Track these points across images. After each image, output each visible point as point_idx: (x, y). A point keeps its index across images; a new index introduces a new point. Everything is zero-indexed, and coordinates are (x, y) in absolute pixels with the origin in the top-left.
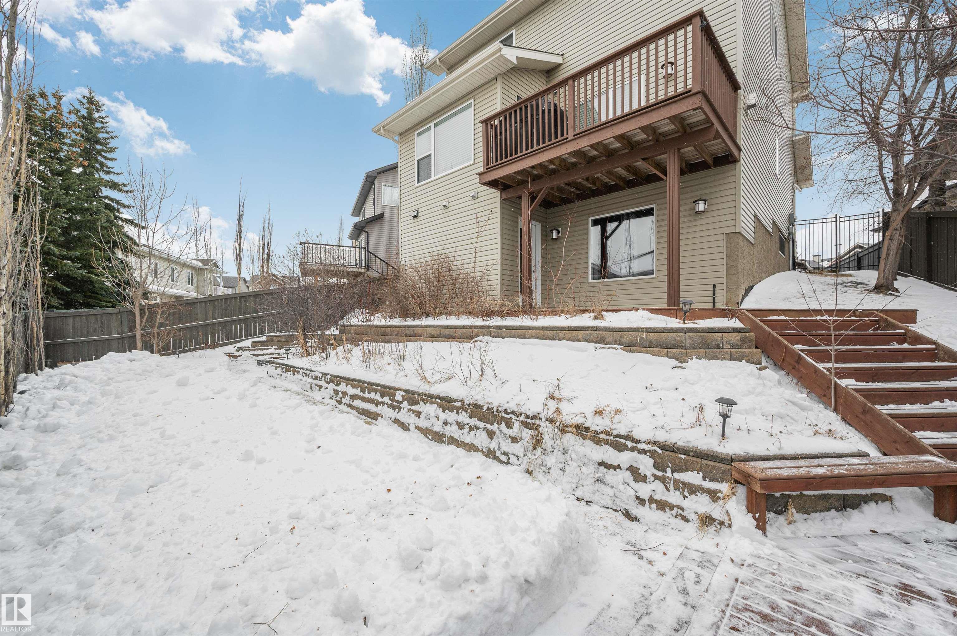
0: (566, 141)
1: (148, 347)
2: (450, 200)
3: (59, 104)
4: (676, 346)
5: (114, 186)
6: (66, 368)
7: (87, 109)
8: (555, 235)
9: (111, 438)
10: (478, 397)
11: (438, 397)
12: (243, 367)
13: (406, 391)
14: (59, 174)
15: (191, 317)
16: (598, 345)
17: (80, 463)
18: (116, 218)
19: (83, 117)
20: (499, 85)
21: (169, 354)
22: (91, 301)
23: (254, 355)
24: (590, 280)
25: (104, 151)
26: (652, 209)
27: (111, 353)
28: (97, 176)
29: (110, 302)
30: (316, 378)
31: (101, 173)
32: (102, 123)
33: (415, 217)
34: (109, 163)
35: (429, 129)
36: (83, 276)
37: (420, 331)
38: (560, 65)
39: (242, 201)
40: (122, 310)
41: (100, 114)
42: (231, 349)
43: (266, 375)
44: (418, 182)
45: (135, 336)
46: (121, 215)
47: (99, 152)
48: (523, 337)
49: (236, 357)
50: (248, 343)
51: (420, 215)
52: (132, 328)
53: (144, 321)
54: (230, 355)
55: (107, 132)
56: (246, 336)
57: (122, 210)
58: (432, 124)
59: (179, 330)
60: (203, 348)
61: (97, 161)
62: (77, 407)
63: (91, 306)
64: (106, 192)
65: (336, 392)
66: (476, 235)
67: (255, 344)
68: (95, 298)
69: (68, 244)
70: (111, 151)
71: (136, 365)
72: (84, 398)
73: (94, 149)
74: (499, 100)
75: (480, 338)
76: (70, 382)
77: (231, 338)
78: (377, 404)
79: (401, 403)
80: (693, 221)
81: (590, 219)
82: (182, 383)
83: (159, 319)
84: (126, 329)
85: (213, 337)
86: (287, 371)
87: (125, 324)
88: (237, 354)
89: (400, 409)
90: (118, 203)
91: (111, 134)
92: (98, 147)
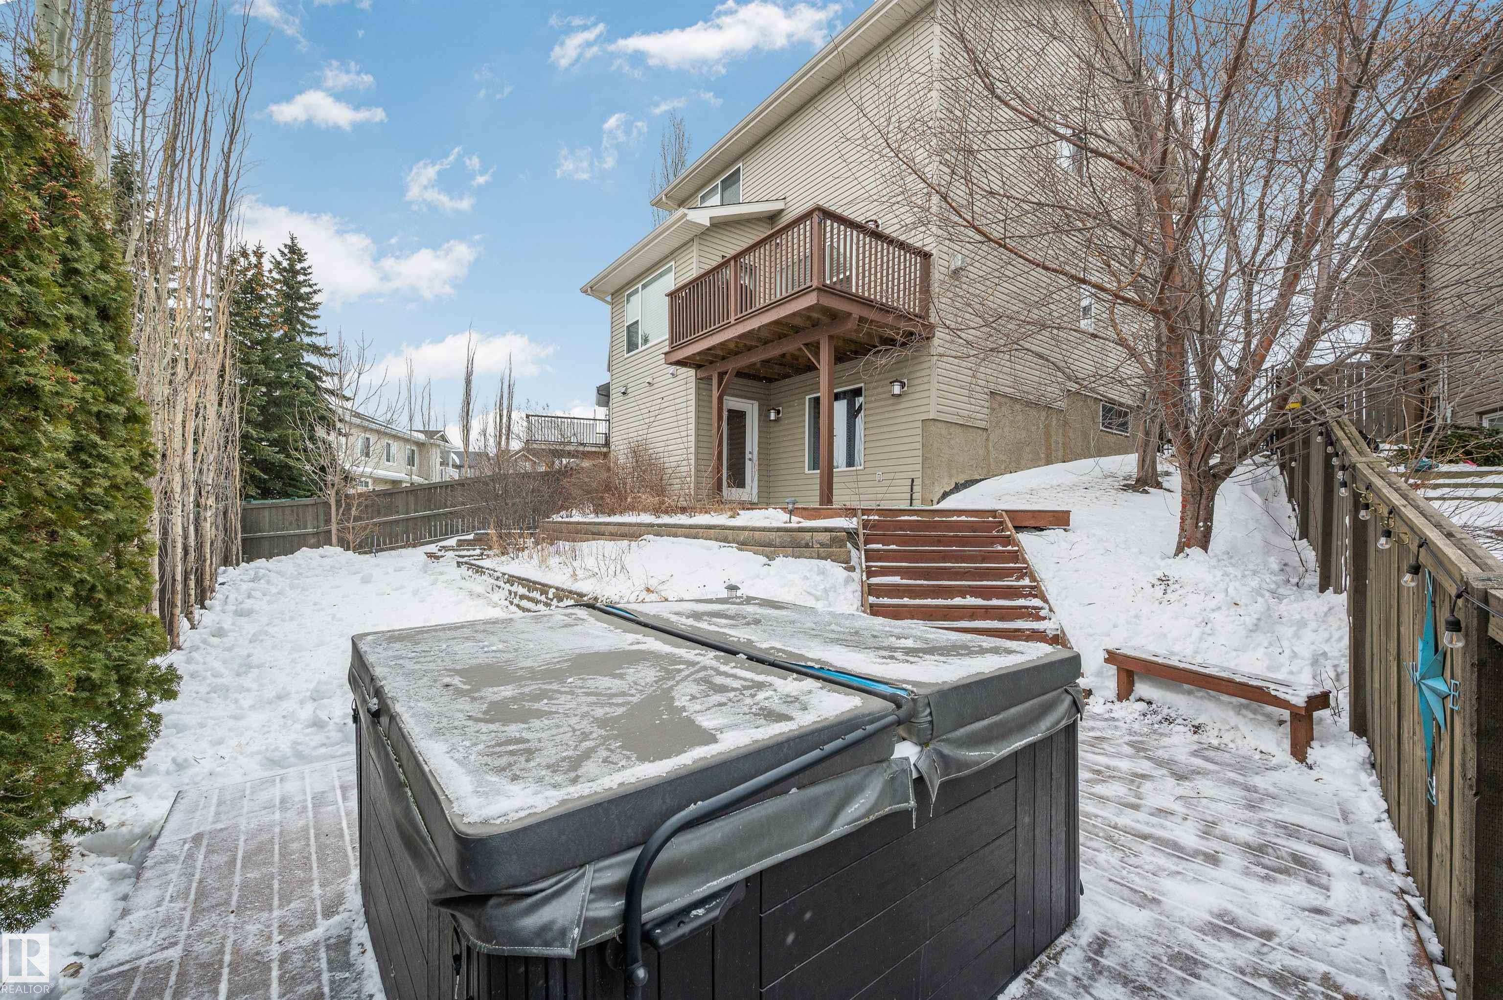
0: (729, 326)
1: (344, 544)
2: (655, 375)
3: (260, 263)
4: (769, 545)
5: (315, 349)
6: (261, 562)
7: (289, 259)
8: (773, 416)
9: (292, 619)
10: (598, 591)
11: (576, 593)
12: (441, 569)
13: (557, 589)
14: (259, 343)
15: (391, 509)
16: (722, 544)
17: (266, 633)
18: (318, 388)
19: (285, 269)
20: (695, 247)
21: (365, 553)
22: (290, 490)
23: (459, 556)
24: (807, 471)
25: (306, 309)
26: (861, 388)
27: (304, 549)
28: (298, 339)
29: (309, 491)
30: (498, 579)
31: (303, 335)
32: (305, 275)
33: (624, 393)
34: (312, 323)
35: (637, 291)
36: (281, 461)
37: (603, 528)
38: (782, 210)
39: (471, 354)
40: (318, 501)
41: (302, 265)
42: (432, 548)
43: (459, 577)
44: (629, 351)
45: (330, 532)
46: (323, 385)
47: (301, 311)
48: (675, 535)
49: (437, 558)
50: (452, 542)
51: (629, 391)
52: (328, 521)
53: (341, 511)
54: (430, 555)
55: (310, 286)
56: (452, 533)
57: (324, 378)
58: (640, 286)
59: (375, 524)
60: (401, 547)
61: (299, 321)
62: (268, 598)
63: (287, 495)
64: (309, 358)
65: (510, 592)
66: (646, 426)
67: (460, 543)
68: (295, 486)
69: (265, 426)
70: (314, 309)
71: (327, 562)
72: (274, 590)
73: (296, 306)
74: (694, 266)
75: (645, 537)
76: (264, 575)
77: (436, 536)
78: (537, 602)
79: (552, 600)
80: (893, 404)
81: (807, 397)
82: (366, 580)
83: (354, 512)
84: (322, 523)
85: (415, 533)
86: (477, 572)
87: (322, 517)
88: (440, 554)
89: (550, 605)
90: (320, 369)
91: (315, 288)
92: (301, 304)
